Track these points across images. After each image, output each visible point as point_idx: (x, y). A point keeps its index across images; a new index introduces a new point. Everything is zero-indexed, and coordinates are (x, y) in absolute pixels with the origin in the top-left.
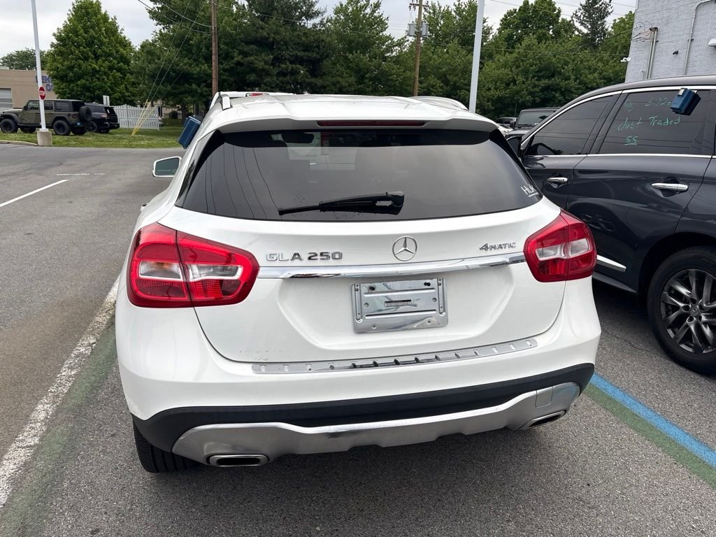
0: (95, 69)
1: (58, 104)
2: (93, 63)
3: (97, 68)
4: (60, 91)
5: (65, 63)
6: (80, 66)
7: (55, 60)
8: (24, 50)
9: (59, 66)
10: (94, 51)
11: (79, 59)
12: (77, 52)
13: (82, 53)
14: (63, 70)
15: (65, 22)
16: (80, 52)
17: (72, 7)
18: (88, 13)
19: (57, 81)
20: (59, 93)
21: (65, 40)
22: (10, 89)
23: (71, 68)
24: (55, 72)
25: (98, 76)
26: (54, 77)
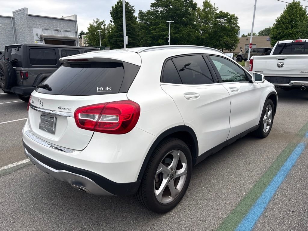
0: (290, 32)
1: (259, 50)
2: (290, 30)
3: (291, 32)
4: (273, 43)
5: (278, 31)
6: (284, 32)
7: (274, 31)
8: (269, 27)
9: (275, 33)
10: (292, 25)
11: (284, 29)
12: (284, 26)
13: (286, 26)
14: (276, 35)
15: (282, 14)
16: (285, 26)
17: (286, 6)
18: (293, 8)
19: (273, 40)
20: (272, 45)
21: (280, 21)
22: (256, 44)
23: (279, 33)
24: (272, 36)
25: (291, 36)
26: (272, 38)
